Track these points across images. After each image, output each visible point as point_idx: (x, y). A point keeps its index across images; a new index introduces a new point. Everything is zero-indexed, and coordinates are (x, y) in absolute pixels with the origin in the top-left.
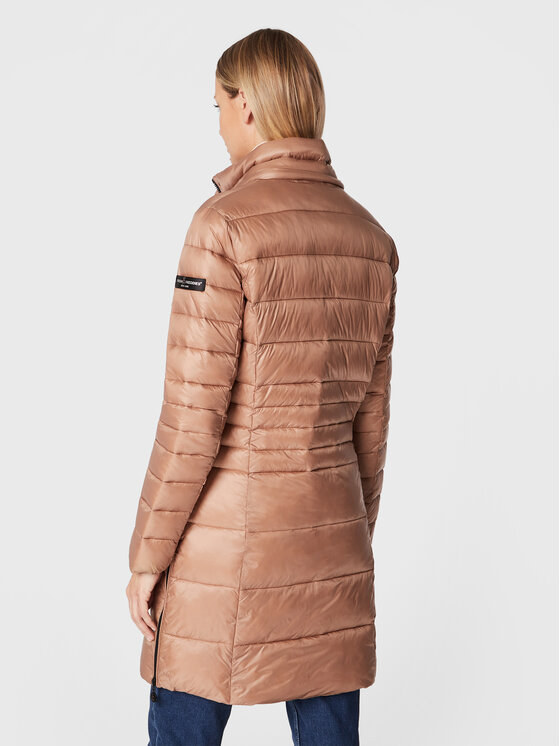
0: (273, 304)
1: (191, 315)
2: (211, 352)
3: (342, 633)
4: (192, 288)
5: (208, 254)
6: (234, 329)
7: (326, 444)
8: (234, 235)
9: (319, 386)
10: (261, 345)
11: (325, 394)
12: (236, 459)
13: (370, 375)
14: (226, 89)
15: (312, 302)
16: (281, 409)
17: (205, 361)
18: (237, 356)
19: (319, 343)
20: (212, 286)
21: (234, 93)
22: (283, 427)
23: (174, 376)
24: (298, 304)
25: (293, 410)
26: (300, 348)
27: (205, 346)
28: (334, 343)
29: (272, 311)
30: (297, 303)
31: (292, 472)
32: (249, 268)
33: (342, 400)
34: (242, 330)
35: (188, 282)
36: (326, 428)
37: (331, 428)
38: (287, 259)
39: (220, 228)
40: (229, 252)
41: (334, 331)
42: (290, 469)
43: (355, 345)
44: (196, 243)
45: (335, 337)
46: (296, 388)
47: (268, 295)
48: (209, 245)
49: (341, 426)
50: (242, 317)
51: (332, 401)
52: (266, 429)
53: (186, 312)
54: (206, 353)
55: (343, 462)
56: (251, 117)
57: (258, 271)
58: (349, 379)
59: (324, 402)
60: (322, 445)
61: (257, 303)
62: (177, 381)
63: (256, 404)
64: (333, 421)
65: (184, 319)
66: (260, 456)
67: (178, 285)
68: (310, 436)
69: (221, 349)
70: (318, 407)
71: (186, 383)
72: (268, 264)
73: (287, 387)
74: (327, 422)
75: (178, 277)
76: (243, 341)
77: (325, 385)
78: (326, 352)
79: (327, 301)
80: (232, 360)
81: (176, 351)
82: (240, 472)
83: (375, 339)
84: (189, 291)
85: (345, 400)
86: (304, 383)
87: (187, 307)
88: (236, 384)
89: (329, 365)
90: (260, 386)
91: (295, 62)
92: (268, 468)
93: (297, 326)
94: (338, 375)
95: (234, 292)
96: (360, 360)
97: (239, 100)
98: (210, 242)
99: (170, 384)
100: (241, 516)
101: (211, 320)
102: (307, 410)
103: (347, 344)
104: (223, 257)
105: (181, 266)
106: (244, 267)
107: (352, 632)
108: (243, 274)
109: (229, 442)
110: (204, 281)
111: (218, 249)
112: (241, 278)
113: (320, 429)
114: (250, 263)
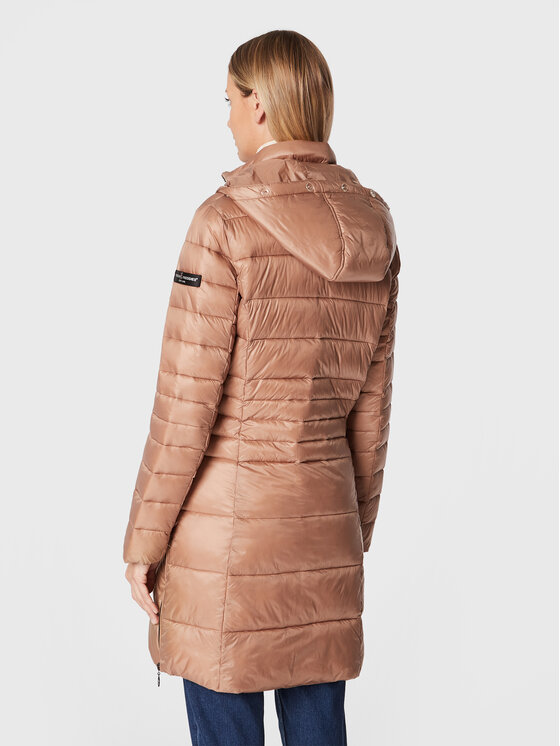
0: (266, 301)
1: (186, 310)
2: (204, 346)
3: (327, 624)
4: (188, 283)
5: (205, 251)
6: (228, 324)
7: (316, 437)
8: (229, 234)
9: (309, 382)
10: (252, 341)
11: (315, 390)
12: (226, 448)
13: (365, 373)
14: (240, 87)
15: (305, 301)
16: (271, 403)
17: (198, 355)
18: (230, 350)
19: (311, 341)
20: (208, 283)
21: (247, 93)
22: (273, 419)
23: (168, 367)
24: (291, 303)
25: (284, 404)
26: (291, 345)
27: (198, 339)
28: (327, 341)
29: (264, 308)
30: (289, 301)
31: (281, 462)
32: (243, 266)
33: (333, 395)
34: (235, 325)
35: (185, 278)
36: (317, 423)
37: (322, 423)
38: (281, 258)
39: (217, 226)
40: (225, 250)
41: (327, 329)
42: (279, 459)
43: (349, 345)
44: (195, 240)
45: (328, 335)
46: (286, 384)
47: (260, 293)
48: (206, 243)
49: (332, 421)
50: (236, 313)
51: (323, 397)
52: (256, 420)
53: (182, 306)
54: (199, 347)
55: (334, 456)
56: (263, 118)
57: (251, 270)
58: (341, 376)
59: (314, 397)
60: (312, 438)
61: (249, 300)
62: (171, 372)
63: (247, 397)
64: (324, 416)
65: (180, 312)
66: (249, 446)
67: (176, 280)
68: (300, 429)
69: (214, 343)
70: (308, 402)
71: (178, 376)
72: (261, 263)
73: (277, 382)
74: (317, 417)
75: (177, 272)
76: (236, 337)
77: (316, 381)
78: (317, 350)
79: (321, 301)
80: (225, 355)
81: (172, 343)
82: (229, 461)
83: (371, 340)
84: (186, 287)
85: (337, 397)
86: (295, 378)
87: (185, 302)
88: (228, 377)
89: (321, 363)
90: (250, 380)
91: (309, 67)
92: (256, 458)
93: (288, 324)
94: (329, 371)
95: (230, 288)
96: (354, 359)
97: (251, 99)
98: (208, 240)
99: (164, 375)
100: (230, 503)
101: (205, 315)
102: (297, 405)
103: (340, 343)
104: (220, 254)
105: (181, 261)
106: (238, 265)
107: (337, 624)
108: (238, 271)
109: (220, 432)
110: (200, 277)
111: (215, 247)
112: (236, 276)
113: (310, 424)
114: (244, 261)
